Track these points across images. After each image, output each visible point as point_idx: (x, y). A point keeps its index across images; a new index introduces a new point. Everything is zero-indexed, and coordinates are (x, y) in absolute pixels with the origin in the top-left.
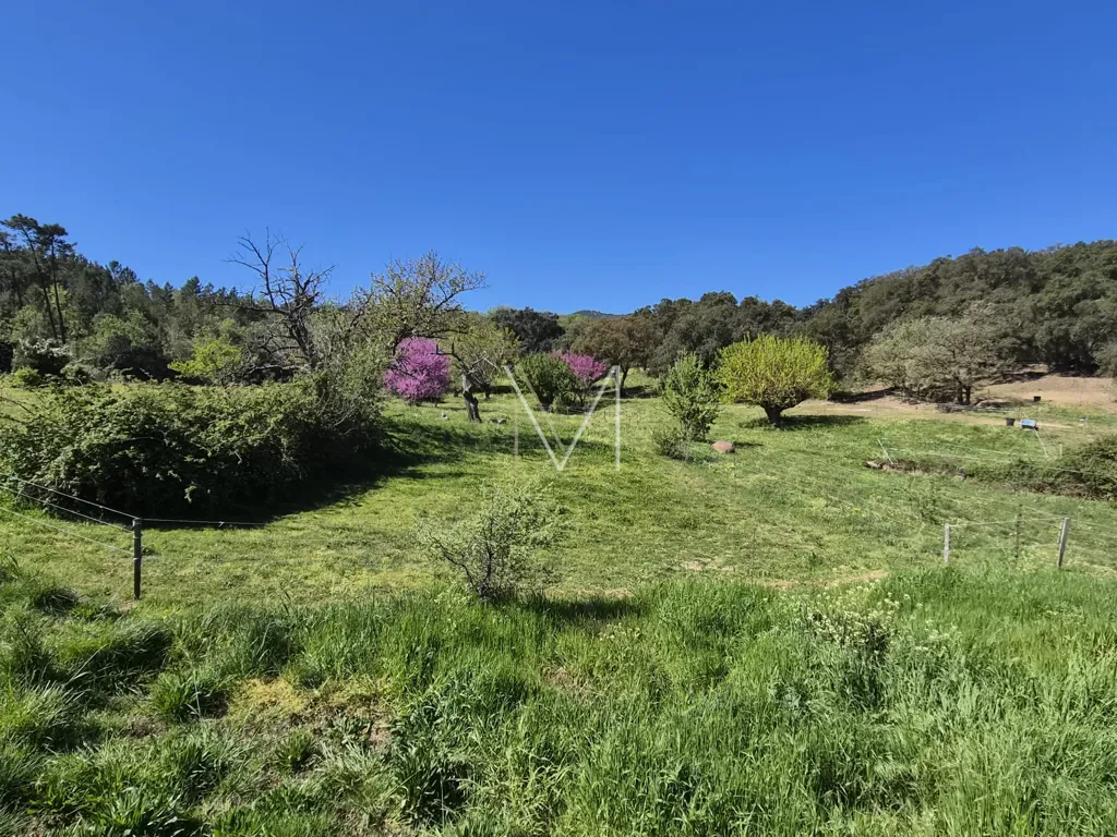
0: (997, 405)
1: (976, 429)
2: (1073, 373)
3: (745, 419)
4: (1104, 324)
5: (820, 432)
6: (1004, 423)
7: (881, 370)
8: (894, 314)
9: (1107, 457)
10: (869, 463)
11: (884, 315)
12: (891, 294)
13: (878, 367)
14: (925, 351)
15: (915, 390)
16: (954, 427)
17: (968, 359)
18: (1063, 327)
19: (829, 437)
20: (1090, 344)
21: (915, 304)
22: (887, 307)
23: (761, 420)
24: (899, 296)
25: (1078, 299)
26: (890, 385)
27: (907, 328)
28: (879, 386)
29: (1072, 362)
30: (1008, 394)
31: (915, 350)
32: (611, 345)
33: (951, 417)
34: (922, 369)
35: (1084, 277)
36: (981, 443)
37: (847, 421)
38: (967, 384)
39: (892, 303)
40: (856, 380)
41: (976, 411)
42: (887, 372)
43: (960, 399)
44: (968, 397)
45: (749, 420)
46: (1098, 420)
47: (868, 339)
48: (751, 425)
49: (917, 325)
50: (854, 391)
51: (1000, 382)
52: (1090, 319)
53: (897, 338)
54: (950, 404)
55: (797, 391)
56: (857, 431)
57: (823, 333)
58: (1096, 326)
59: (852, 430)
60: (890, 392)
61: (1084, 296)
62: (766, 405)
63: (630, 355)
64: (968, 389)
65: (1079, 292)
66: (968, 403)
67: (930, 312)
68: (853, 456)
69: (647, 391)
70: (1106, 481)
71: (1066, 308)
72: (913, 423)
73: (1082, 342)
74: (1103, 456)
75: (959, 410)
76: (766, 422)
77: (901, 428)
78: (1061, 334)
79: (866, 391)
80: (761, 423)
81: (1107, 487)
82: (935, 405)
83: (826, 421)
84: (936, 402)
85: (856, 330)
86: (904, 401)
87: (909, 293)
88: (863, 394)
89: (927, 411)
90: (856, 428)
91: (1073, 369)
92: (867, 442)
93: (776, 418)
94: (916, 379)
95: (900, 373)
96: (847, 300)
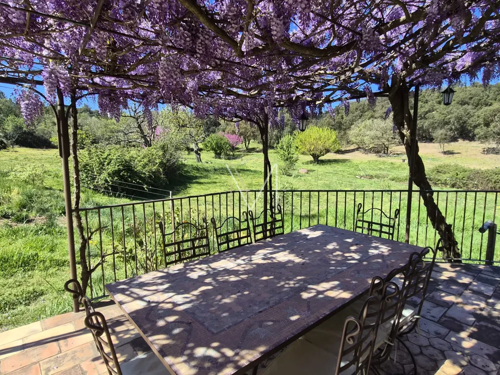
0: (398, 154)
1: (392, 163)
2: (424, 141)
3: (304, 161)
4: (436, 122)
5: (335, 166)
6: (402, 161)
7: (354, 141)
8: (358, 117)
9: (439, 172)
10: (357, 176)
11: (354, 118)
12: (357, 109)
13: (353, 139)
14: (372, 133)
15: (367, 148)
16: (384, 163)
17: (388, 136)
18: (422, 123)
19: (338, 167)
20: (430, 130)
21: (366, 113)
22: (355, 114)
23: (311, 161)
24: (360, 110)
25: (427, 113)
26: (356, 147)
27: (365, 123)
28: (352, 147)
29: (424, 137)
30: (401, 150)
31: (368, 133)
32: (244, 130)
33: (382, 159)
34: (371, 140)
35: (429, 103)
36: (393, 168)
37: (344, 161)
38: (387, 146)
39: (357, 112)
40: (343, 145)
41: (390, 156)
42: (357, 141)
43: (384, 152)
44: (387, 151)
45: (306, 161)
46: (433, 159)
47: (349, 128)
48: (307, 163)
49: (368, 122)
50: (343, 149)
51: (398, 145)
52: (431, 120)
53: (361, 128)
54: (381, 154)
55: (326, 149)
56: (348, 165)
57: (332, 126)
58: (433, 123)
59: (346, 164)
60: (357, 149)
61: (429, 111)
62: (314, 155)
63: (252, 134)
64: (388, 148)
65: (427, 110)
66: (387, 153)
67: (372, 117)
68: (350, 174)
69: (257, 150)
70: (439, 180)
71: (423, 116)
72: (369, 161)
73: (428, 129)
74: (438, 172)
75: (384, 156)
76: (313, 162)
77: (365, 163)
78: (421, 126)
79: (347, 149)
80: (311, 162)
81: (439, 182)
82: (375, 154)
83: (336, 161)
84: (375, 153)
85: (345, 124)
86: (363, 153)
87: (363, 108)
88: (347, 150)
89: (372, 157)
90: (348, 164)
91: (424, 140)
92: (353, 169)
93: (317, 160)
94: (369, 145)
95: (362, 142)
96: (338, 111)
